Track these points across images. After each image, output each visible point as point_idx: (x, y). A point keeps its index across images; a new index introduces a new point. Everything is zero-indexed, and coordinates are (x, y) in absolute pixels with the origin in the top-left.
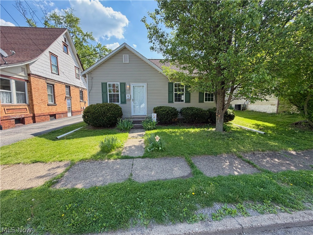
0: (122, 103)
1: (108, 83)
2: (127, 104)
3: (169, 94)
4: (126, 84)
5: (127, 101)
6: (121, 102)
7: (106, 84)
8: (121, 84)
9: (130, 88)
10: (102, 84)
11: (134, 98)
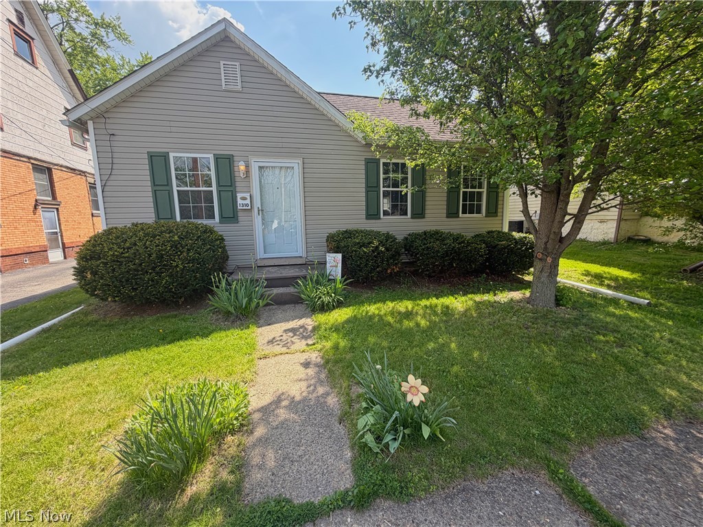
0: (223, 219)
1: (172, 155)
2: (241, 223)
3: (367, 192)
4: (235, 159)
5: (240, 214)
6: (221, 216)
7: (165, 157)
8: (217, 158)
9: (247, 172)
10: (152, 157)
11: (262, 205)
